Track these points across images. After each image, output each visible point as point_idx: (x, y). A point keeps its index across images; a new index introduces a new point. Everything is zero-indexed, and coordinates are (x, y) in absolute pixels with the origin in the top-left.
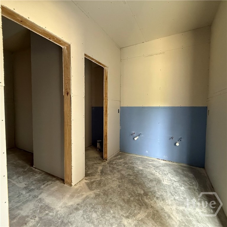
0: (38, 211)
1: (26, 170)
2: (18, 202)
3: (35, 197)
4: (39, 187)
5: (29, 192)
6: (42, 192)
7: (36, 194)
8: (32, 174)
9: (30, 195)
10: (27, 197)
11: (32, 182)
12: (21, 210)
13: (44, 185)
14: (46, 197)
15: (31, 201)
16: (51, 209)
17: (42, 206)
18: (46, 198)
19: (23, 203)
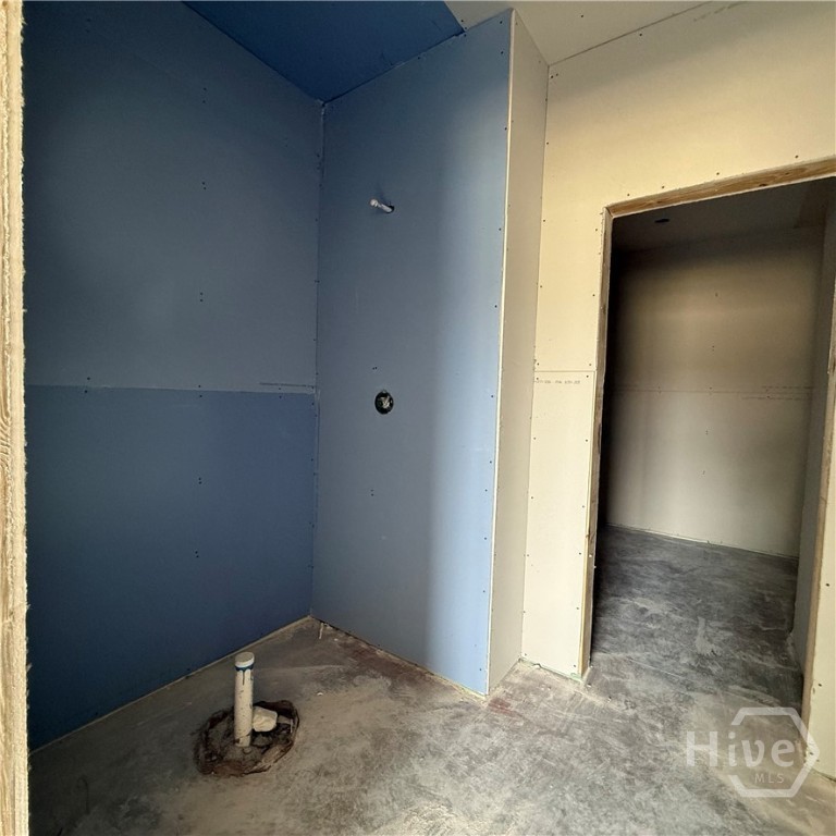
0: (652, 707)
1: (765, 629)
2: (652, 663)
3: (687, 686)
4: (727, 682)
5: (693, 668)
6: (715, 694)
7: (699, 684)
8: (763, 647)
9: (685, 674)
10: (677, 671)
11: (734, 660)
12: (636, 677)
13: (744, 690)
14: (706, 708)
15: (671, 682)
16: (676, 732)
17: (670, 709)
18: (702, 709)
19: (654, 671)
